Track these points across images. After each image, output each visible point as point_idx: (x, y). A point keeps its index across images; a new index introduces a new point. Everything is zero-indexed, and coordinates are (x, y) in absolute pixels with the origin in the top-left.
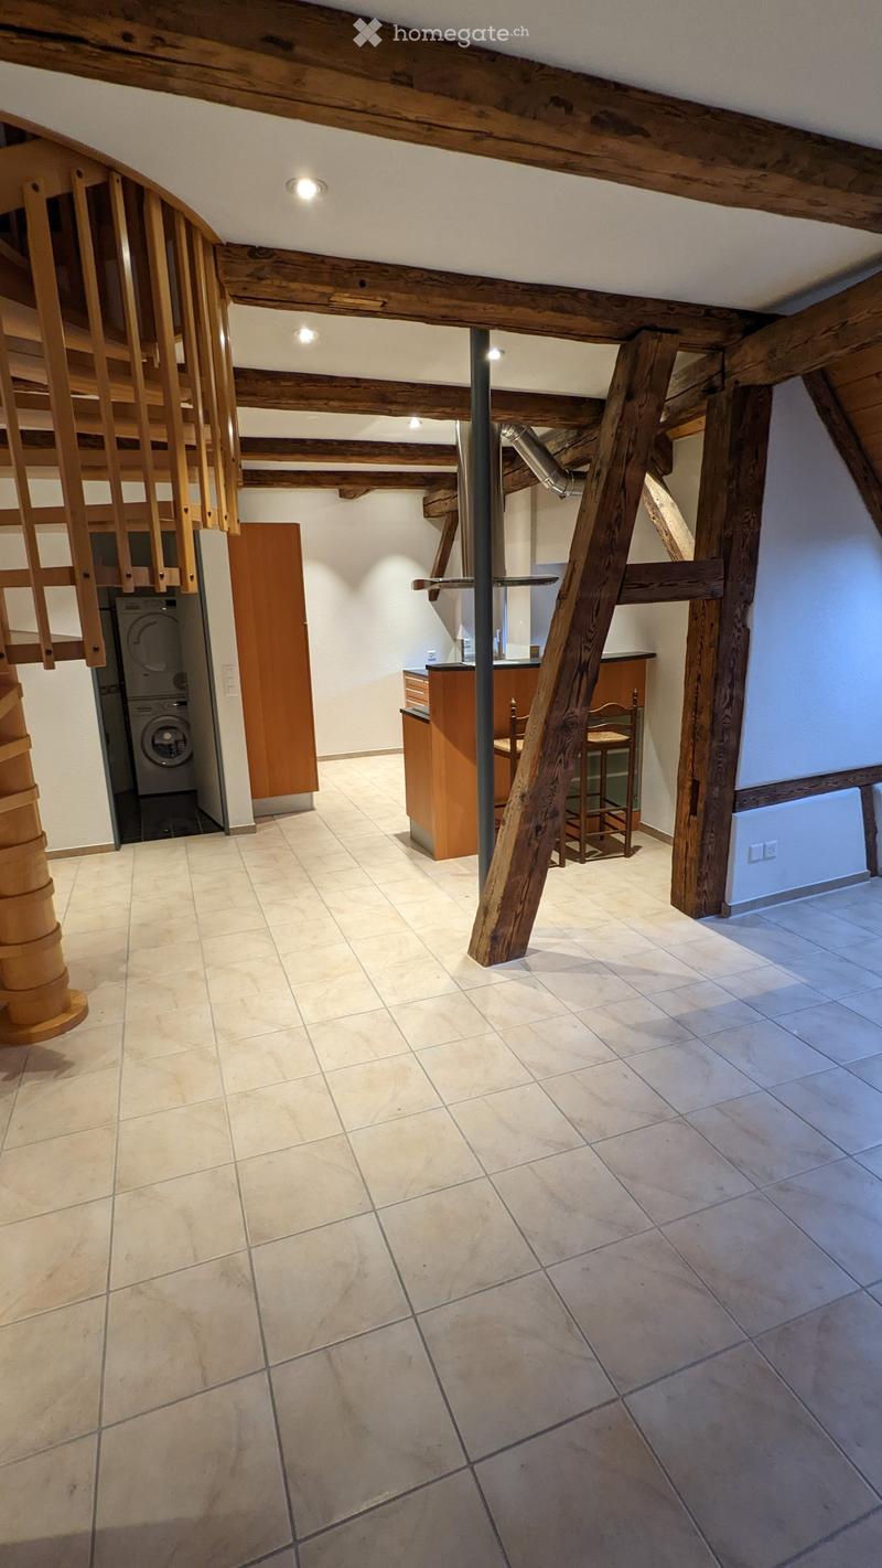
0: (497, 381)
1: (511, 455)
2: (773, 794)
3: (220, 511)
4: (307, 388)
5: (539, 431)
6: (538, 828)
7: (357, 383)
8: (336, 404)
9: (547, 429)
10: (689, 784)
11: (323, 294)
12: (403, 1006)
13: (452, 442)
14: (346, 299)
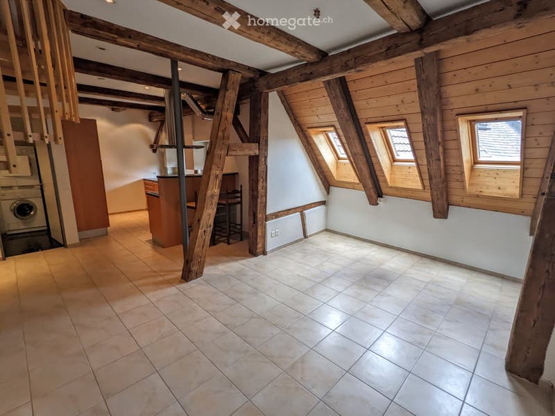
0: (182, 78)
1: (185, 104)
2: (277, 215)
3: (71, 113)
4: (101, 68)
5: (194, 96)
6: (205, 231)
7: (123, 70)
8: (115, 76)
9: (197, 96)
10: (252, 214)
11: (113, 37)
12: (158, 301)
13: (163, 96)
14: (122, 41)
